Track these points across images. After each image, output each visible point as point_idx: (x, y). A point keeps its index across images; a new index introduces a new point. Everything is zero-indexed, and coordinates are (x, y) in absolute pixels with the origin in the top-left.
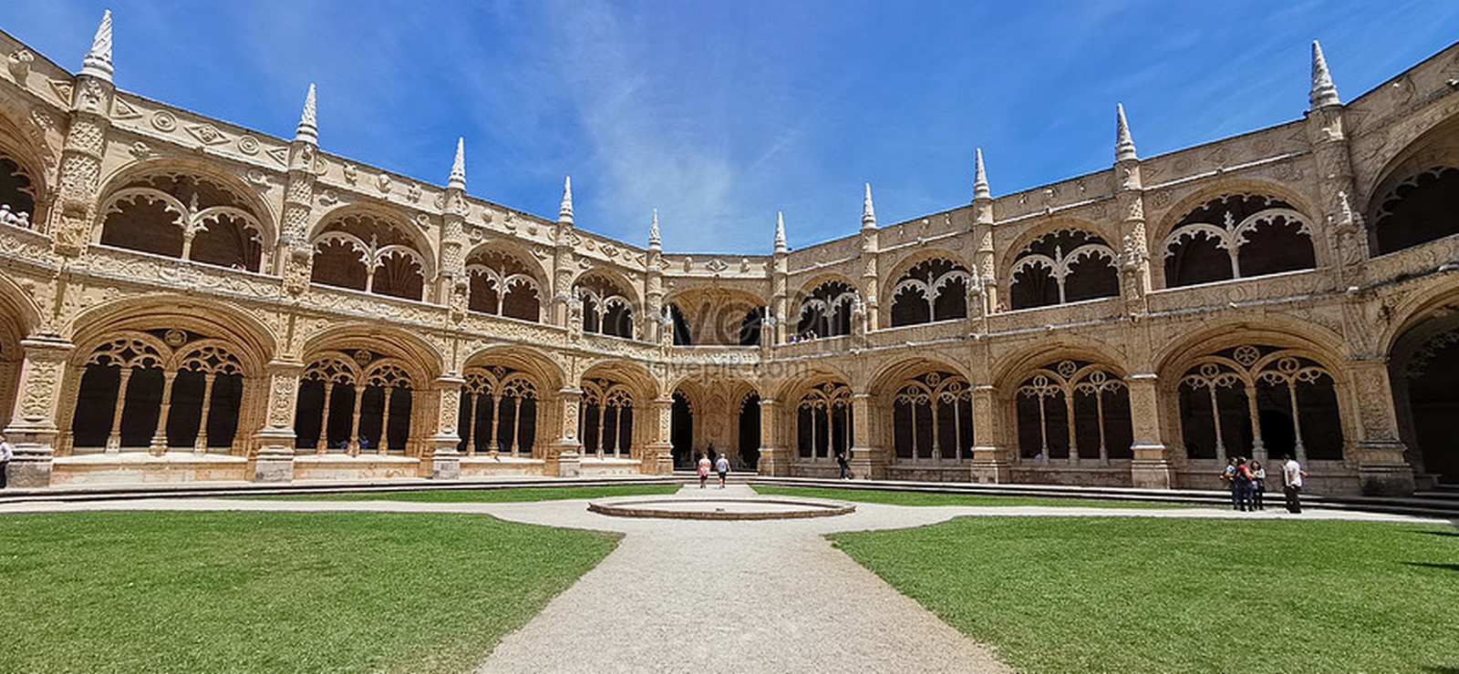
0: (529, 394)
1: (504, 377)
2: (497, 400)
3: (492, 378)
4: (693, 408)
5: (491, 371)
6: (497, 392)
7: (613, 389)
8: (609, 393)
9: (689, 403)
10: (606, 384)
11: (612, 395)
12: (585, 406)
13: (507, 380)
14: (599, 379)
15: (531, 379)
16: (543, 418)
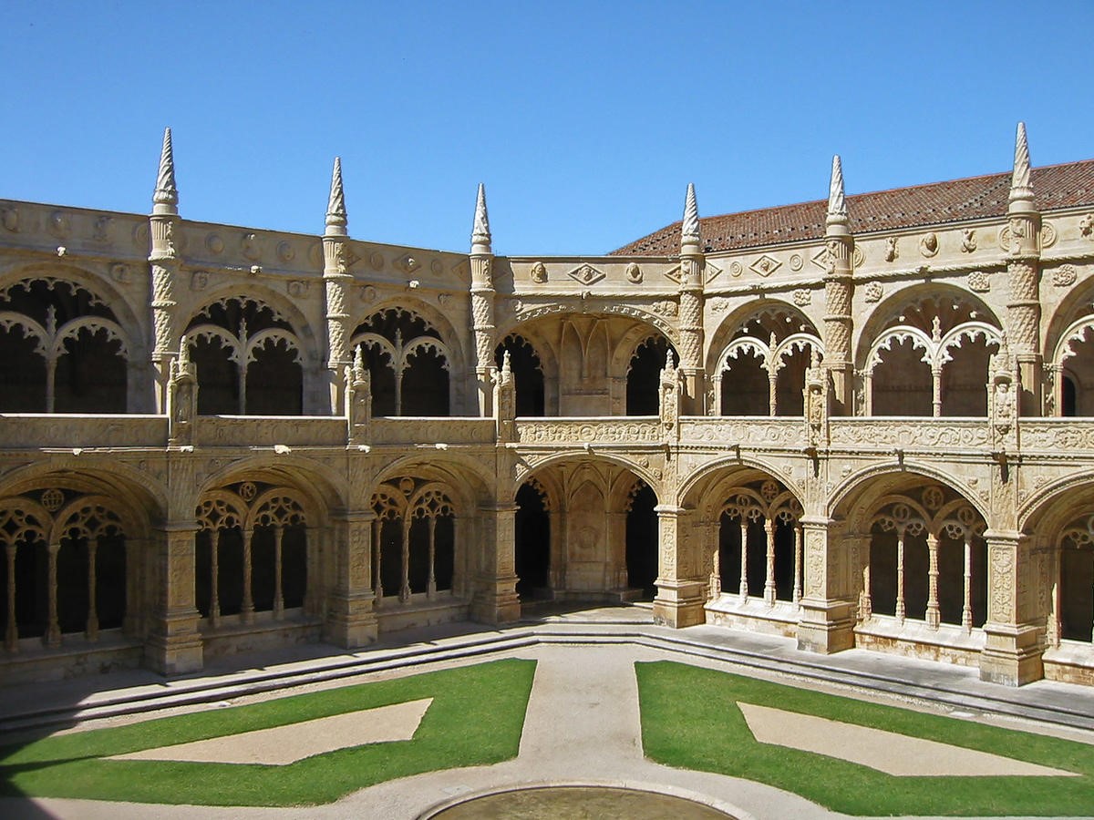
0: (295, 518)
1: (256, 498)
2: (248, 534)
3: (237, 502)
4: (550, 503)
5: (236, 491)
6: (247, 520)
7: (421, 492)
8: (416, 498)
9: (545, 495)
10: (410, 486)
11: (420, 501)
12: (380, 526)
13: (259, 503)
14: (399, 479)
15: (295, 496)
16: (316, 553)
